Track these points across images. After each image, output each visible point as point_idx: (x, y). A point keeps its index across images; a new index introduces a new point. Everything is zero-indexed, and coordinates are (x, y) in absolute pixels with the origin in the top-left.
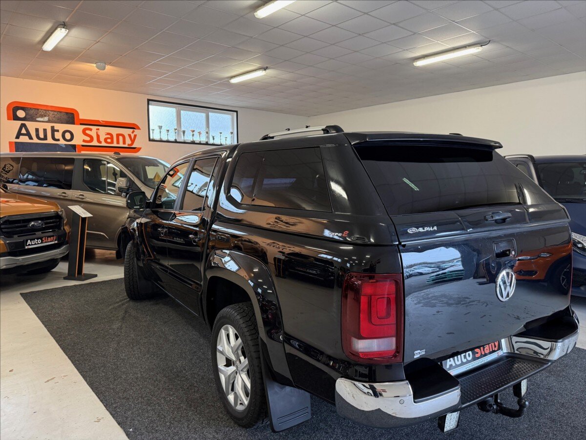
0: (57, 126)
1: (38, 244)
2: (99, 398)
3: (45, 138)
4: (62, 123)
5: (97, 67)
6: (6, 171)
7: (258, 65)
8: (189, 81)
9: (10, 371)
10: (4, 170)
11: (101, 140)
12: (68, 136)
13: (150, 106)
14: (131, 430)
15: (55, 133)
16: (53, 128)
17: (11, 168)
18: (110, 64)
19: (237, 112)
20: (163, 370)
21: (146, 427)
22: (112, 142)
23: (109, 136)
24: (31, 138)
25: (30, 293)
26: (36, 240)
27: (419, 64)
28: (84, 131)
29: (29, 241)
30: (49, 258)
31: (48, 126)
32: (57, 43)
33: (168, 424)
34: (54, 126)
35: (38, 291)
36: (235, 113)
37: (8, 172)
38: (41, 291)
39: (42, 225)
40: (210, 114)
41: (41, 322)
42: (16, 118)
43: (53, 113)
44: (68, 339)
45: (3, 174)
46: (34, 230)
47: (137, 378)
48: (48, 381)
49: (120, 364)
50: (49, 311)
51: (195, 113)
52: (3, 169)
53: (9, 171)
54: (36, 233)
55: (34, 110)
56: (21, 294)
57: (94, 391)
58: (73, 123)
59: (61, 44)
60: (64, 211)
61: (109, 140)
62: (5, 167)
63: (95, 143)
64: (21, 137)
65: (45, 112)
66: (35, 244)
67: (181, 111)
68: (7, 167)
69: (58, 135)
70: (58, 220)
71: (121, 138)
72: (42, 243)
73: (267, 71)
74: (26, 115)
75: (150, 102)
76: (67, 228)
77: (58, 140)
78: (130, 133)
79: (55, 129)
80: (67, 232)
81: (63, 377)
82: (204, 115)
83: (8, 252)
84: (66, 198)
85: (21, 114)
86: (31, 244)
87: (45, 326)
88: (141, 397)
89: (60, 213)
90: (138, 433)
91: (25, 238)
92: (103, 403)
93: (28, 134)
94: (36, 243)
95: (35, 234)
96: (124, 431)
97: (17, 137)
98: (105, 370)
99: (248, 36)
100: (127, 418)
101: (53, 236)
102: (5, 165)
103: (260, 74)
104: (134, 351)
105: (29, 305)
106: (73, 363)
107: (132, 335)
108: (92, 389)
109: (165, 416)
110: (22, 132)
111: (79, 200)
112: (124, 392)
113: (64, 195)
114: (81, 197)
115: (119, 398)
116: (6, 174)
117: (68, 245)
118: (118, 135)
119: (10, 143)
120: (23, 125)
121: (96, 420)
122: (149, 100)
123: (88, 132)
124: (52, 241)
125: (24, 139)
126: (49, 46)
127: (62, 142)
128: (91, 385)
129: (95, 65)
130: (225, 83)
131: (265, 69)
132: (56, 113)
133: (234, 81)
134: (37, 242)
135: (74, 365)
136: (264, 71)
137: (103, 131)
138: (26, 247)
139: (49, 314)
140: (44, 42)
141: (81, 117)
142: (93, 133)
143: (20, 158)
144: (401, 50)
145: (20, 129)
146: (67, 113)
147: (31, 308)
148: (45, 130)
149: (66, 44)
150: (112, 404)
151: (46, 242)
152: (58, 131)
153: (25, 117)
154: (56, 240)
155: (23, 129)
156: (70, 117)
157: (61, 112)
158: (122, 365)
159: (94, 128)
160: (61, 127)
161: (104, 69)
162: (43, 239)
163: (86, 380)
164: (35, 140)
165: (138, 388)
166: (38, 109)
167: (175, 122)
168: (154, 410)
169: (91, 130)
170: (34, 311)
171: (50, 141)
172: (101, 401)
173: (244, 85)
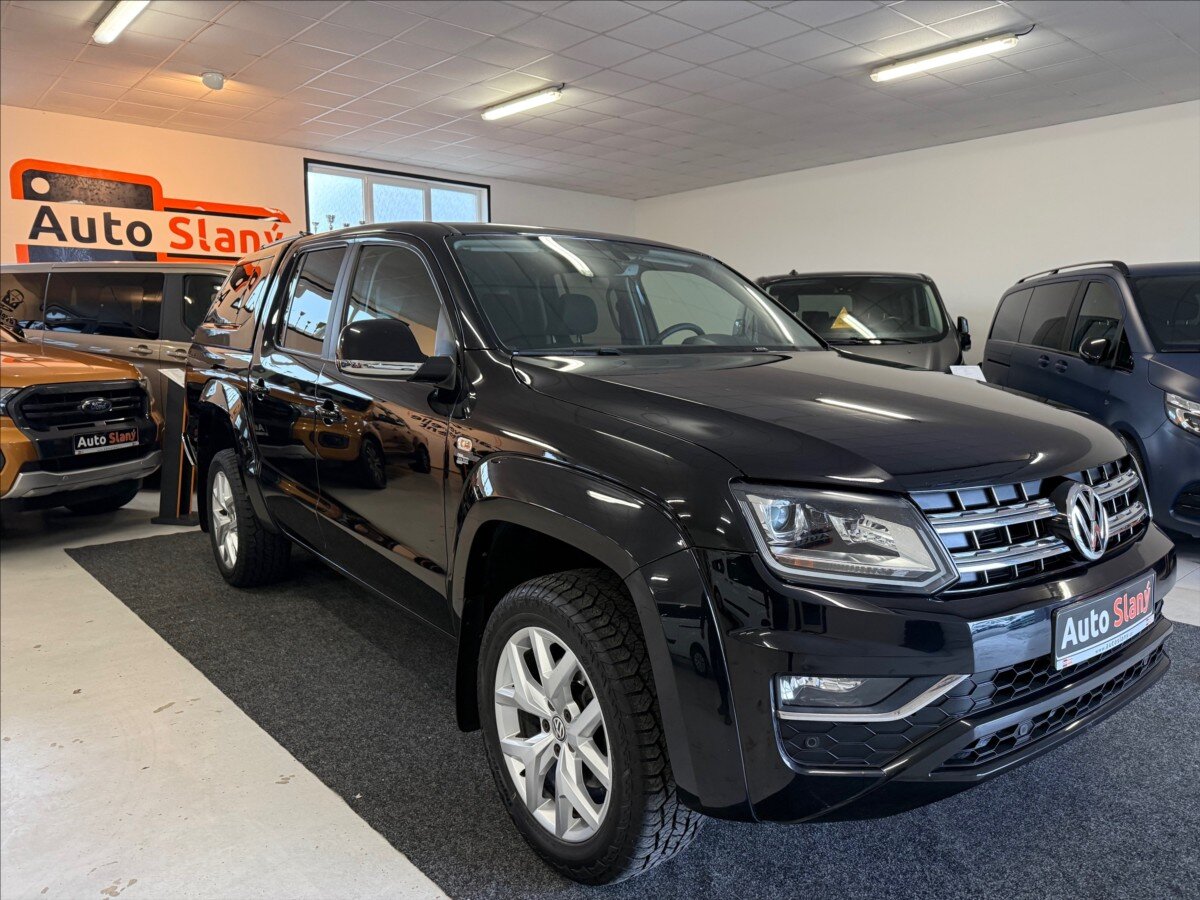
0: (117, 213)
1: (100, 445)
2: (277, 740)
3: (92, 238)
4: (127, 207)
5: (206, 82)
6: (11, 305)
7: (544, 80)
8: (394, 118)
9: (75, 693)
10: (7, 303)
11: (209, 244)
12: (139, 233)
13: (309, 173)
14: (358, 796)
15: (114, 227)
16: (107, 216)
17: (20, 297)
18: (233, 76)
19: (488, 187)
20: (401, 686)
21: (389, 792)
22: (232, 249)
23: (225, 236)
24: (62, 237)
25: (85, 548)
26: (96, 438)
27: (883, 76)
28: (173, 225)
29: (82, 439)
30: (121, 478)
31: (98, 213)
32: (123, 27)
33: (434, 785)
34: (109, 214)
35: (102, 545)
36: (486, 190)
37: (15, 307)
38: (108, 545)
39: (107, 407)
40: (434, 192)
41: (123, 601)
42: (30, 195)
43: (107, 184)
44: (187, 632)
45: (4, 312)
46: (91, 416)
47: (349, 702)
48: (160, 709)
49: (308, 677)
50: (134, 581)
51: (402, 189)
52: (4, 300)
53: (18, 304)
54: (96, 423)
55: (67, 178)
56: (67, 551)
57: (263, 727)
58: (149, 206)
59: (132, 28)
60: (149, 382)
61: (225, 245)
62: (8, 296)
63: (196, 250)
64: (42, 235)
65: (90, 182)
66: (95, 446)
67: (375, 186)
68: (11, 297)
69: (119, 232)
70: (138, 398)
71: (250, 240)
72: (107, 444)
73: (565, 93)
74: (50, 189)
75: (309, 164)
76: (155, 416)
77: (119, 242)
78: (270, 230)
79: (113, 218)
80: (158, 423)
81: (191, 702)
82: (420, 193)
83: (40, 462)
84: (148, 357)
85: (40, 185)
86: (87, 446)
87: (133, 609)
88: (366, 736)
89: (142, 384)
90: (373, 802)
91: (72, 433)
92: (286, 748)
93: (56, 229)
94: (97, 444)
95: (93, 425)
96: (345, 799)
97: (34, 235)
98: (277, 689)
99: (532, 12)
100: (344, 776)
101: (130, 431)
102: (9, 293)
103: (550, 98)
104: (331, 653)
105: (88, 570)
106: (206, 675)
107: (321, 624)
108: (259, 723)
109: (424, 772)
110: (43, 225)
111: (176, 360)
112: (327, 728)
113: (143, 350)
114: (179, 354)
115: (320, 738)
116: (11, 311)
117: (160, 451)
118: (244, 234)
119: (19, 247)
120: (44, 211)
121: (280, 780)
122: (307, 161)
123: (181, 226)
124: (129, 441)
125: (47, 239)
126: (107, 33)
127: (128, 246)
128: (254, 714)
129: (201, 79)
130: (472, 121)
131: (560, 88)
132: (113, 186)
133: (491, 116)
134: (98, 441)
135: (210, 679)
136: (557, 94)
137: (213, 223)
138: (77, 453)
139: (135, 586)
140: (97, 24)
141: (166, 195)
142: (192, 229)
143: (47, 274)
144: (849, 45)
145: (39, 219)
146: (137, 186)
147: (94, 576)
148: (91, 223)
149: (143, 30)
150: (307, 750)
151: (116, 443)
152: (118, 223)
153: (49, 193)
154: (136, 440)
155: (46, 218)
156: (144, 194)
157: (123, 183)
158: (312, 678)
159: (194, 218)
160: (126, 215)
161: (220, 87)
162: (111, 436)
163: (242, 708)
164: (71, 242)
165: (356, 721)
166: (76, 177)
167: (361, 208)
168: (398, 760)
169: (187, 221)
170: (102, 582)
171: (101, 243)
172: (283, 745)
173: (508, 127)
